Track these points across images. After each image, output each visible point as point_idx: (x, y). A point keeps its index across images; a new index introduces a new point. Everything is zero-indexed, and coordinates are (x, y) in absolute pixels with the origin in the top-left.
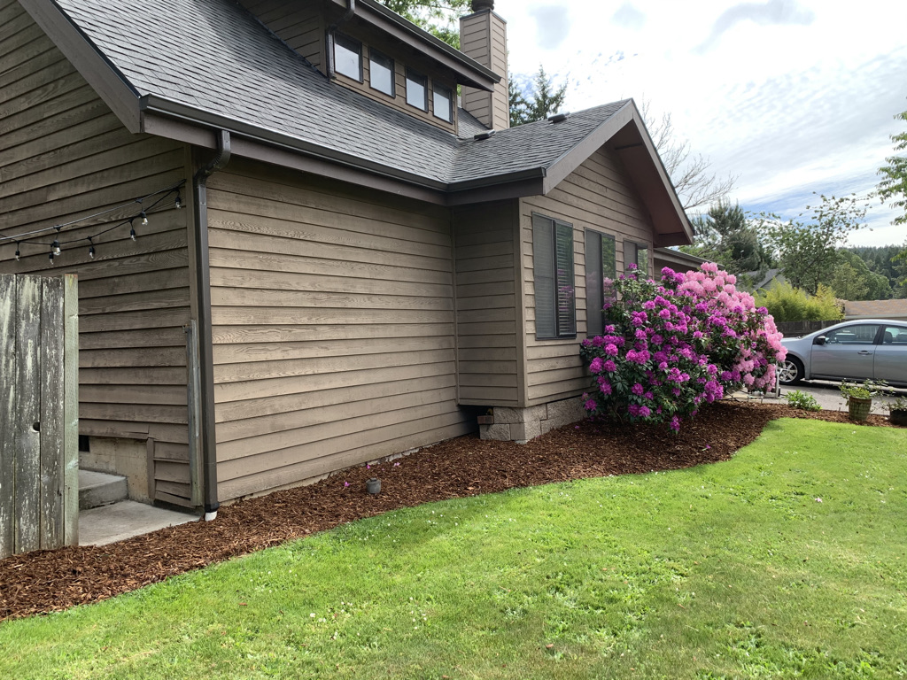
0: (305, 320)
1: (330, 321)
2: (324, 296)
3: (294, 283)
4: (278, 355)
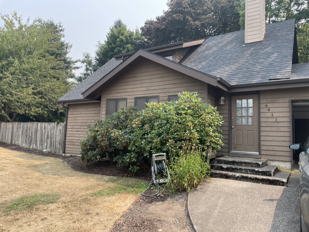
0: (79, 127)
1: (83, 128)
2: (83, 123)
3: (78, 121)
4: (75, 133)
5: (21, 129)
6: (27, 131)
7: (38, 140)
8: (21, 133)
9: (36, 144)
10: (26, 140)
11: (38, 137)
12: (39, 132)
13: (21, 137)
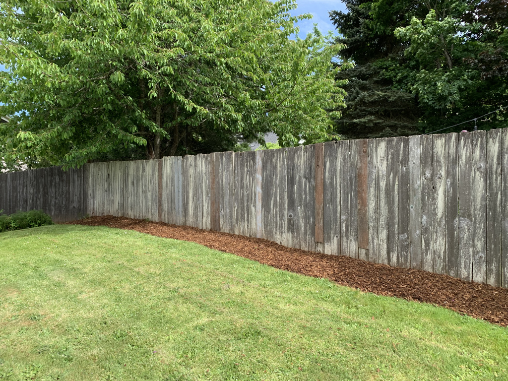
5: (259, 177)
6: (292, 181)
7: (377, 220)
8: (259, 190)
9: (363, 242)
10: (289, 221)
11: (372, 205)
12: (383, 184)
13: (259, 204)
